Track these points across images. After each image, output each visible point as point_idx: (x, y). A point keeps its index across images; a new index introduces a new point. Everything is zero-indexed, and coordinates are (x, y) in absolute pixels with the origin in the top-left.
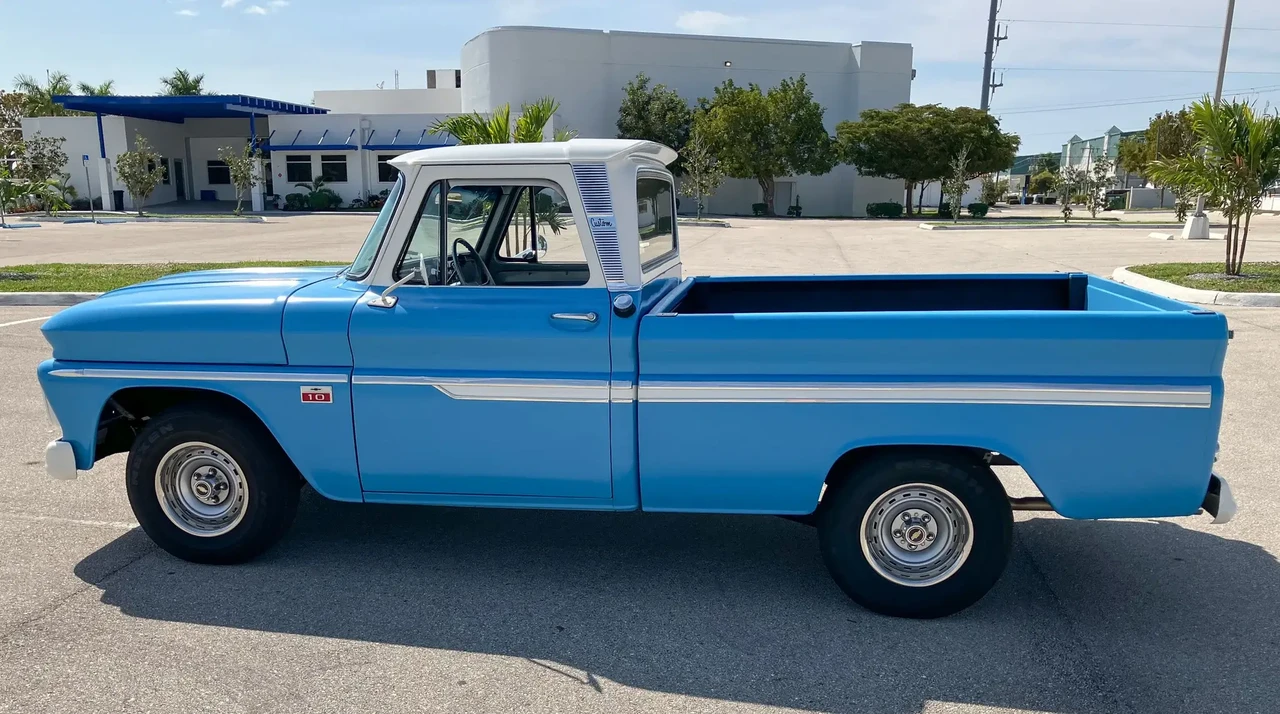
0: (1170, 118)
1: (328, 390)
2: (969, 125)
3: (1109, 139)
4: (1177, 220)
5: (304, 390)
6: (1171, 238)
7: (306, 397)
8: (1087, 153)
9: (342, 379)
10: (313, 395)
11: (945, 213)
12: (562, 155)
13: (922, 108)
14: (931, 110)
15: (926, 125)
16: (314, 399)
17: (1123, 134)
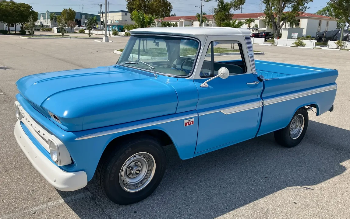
0: (67, 10)
1: (193, 120)
2: (26, 8)
3: (47, 14)
4: (89, 36)
5: (186, 121)
6: (101, 42)
7: (186, 124)
8: (42, 17)
9: (196, 115)
10: (188, 123)
11: (23, 33)
12: (239, 33)
13: (9, 2)
14: (12, 3)
15: (12, 7)
16: (189, 124)
17: (50, 13)
